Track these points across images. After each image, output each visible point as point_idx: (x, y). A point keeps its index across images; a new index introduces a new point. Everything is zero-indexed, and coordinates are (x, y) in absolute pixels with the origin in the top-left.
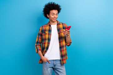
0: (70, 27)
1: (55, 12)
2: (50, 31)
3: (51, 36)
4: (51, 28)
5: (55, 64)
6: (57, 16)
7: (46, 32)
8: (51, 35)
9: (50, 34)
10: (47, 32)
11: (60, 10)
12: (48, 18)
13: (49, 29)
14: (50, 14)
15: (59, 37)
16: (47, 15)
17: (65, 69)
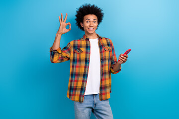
2: (88, 47)
3: (89, 56)
4: (90, 44)
5: (95, 102)
7: (81, 49)
8: (90, 53)
9: (87, 53)
10: (83, 49)
13: (87, 44)
15: (101, 58)
16: (81, 24)
17: (111, 109)
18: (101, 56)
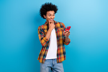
0: (70, 27)
1: (52, 12)
5: (53, 64)
6: (54, 17)
7: (45, 31)
11: (57, 10)
12: (45, 18)
14: (47, 14)
15: (57, 36)
16: (44, 16)
18: (57, 35)
